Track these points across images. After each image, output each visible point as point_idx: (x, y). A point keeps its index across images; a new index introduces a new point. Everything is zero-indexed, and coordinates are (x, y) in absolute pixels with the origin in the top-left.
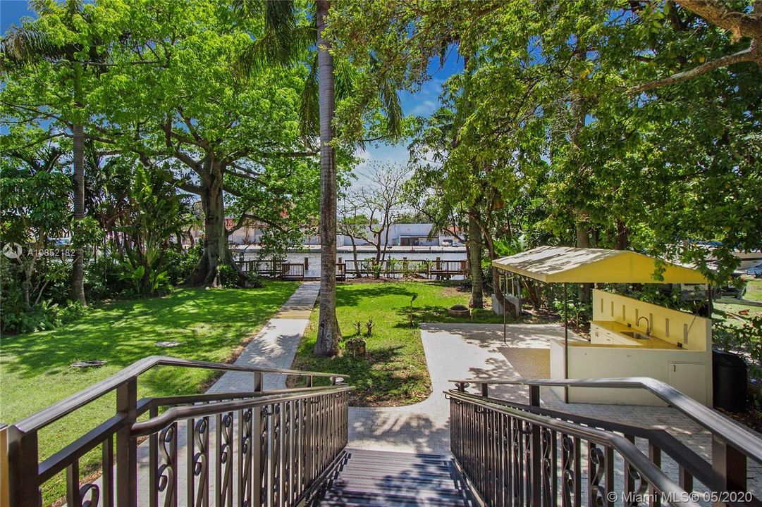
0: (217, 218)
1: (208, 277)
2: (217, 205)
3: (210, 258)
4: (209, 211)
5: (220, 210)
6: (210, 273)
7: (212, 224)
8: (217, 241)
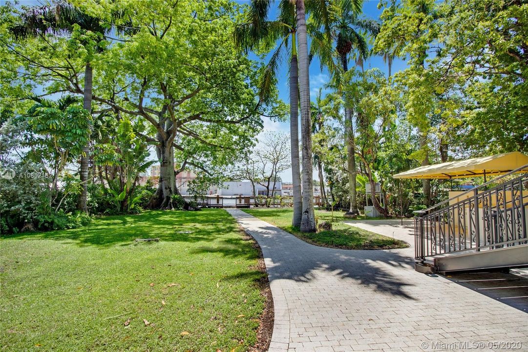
0: (170, 162)
1: (163, 203)
2: (170, 153)
3: (164, 190)
4: (164, 157)
5: (172, 156)
6: (165, 200)
7: (167, 166)
8: (170, 178)
